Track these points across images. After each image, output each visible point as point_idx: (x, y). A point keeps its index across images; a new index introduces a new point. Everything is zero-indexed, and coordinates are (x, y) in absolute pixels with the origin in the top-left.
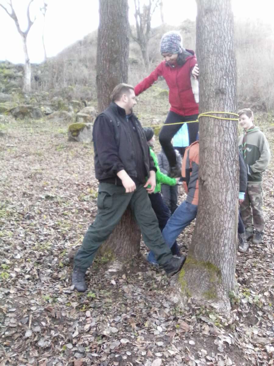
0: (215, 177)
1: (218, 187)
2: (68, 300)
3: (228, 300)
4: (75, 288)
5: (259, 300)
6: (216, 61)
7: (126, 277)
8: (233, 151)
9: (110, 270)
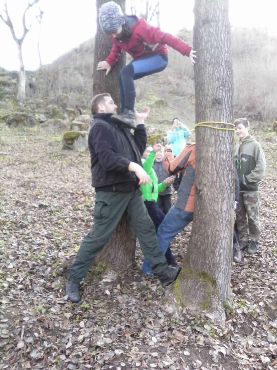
0: (211, 187)
1: (214, 196)
2: (61, 310)
3: (223, 310)
4: (69, 298)
5: (254, 310)
6: (213, 72)
7: (121, 287)
8: (229, 161)
9: (104, 280)
